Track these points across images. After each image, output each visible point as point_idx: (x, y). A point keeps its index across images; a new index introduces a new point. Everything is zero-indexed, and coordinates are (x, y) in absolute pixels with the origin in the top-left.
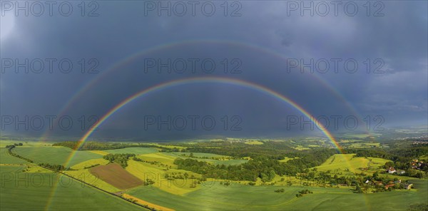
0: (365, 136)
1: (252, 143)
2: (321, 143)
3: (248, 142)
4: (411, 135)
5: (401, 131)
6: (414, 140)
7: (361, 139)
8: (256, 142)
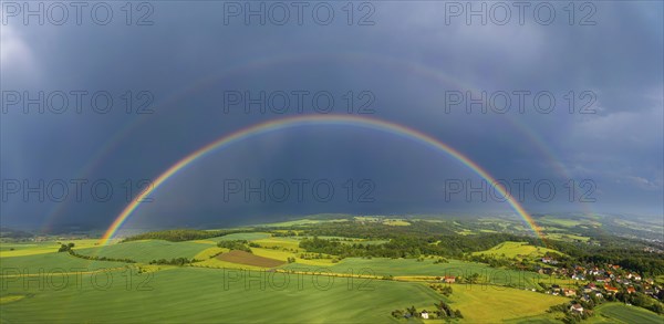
0: (574, 224)
1: (394, 224)
2: (502, 228)
3: (387, 222)
4: (639, 233)
5: (623, 223)
6: (645, 243)
7: (566, 228)
8: (399, 222)
